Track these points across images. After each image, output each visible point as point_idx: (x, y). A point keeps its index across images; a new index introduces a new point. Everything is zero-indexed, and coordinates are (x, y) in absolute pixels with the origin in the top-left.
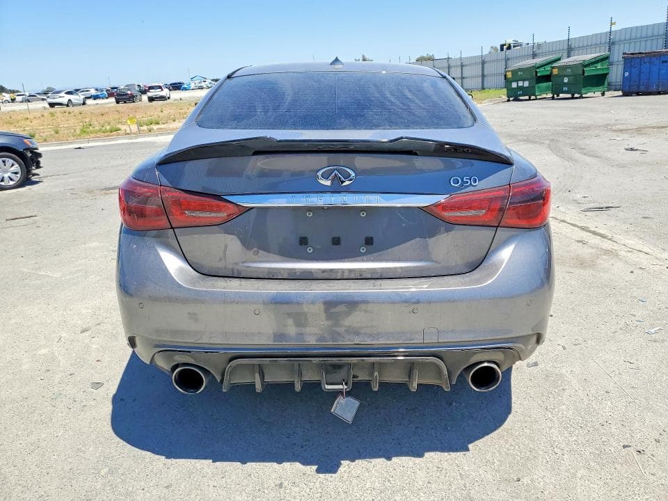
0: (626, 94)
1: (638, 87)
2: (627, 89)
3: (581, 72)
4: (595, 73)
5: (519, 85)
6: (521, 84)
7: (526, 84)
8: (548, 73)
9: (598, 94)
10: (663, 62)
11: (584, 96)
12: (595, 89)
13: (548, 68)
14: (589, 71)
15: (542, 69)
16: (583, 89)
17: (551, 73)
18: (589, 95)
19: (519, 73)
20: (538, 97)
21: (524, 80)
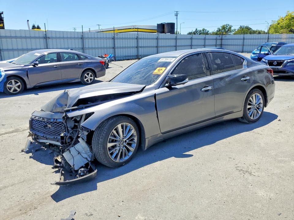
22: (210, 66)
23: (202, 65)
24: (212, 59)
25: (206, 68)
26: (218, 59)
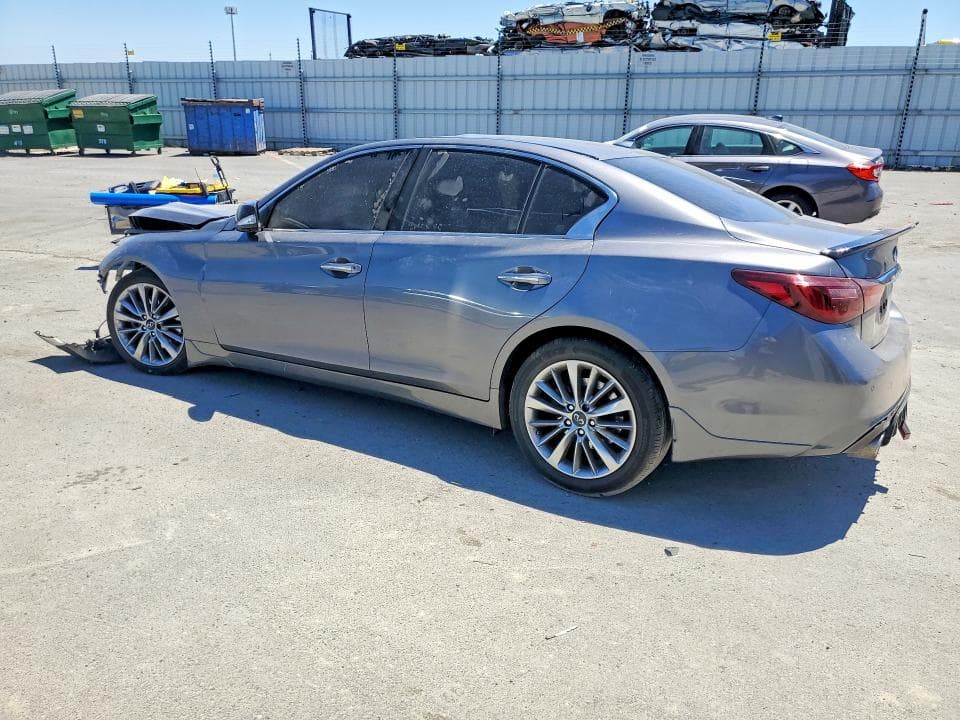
0: (194, 153)
1: (210, 144)
2: (196, 147)
3: (127, 119)
4: (144, 122)
5: (15, 130)
6: (16, 129)
7: (28, 130)
8: (66, 115)
9: (154, 151)
10: (235, 115)
11: (137, 152)
12: (148, 144)
13: (62, 107)
14: (139, 118)
15: (52, 108)
16: (135, 143)
17: (71, 115)
18: (143, 151)
19: (11, 112)
20: (56, 151)
21: (22, 123)
22: (401, 199)
23: (380, 192)
24: (432, 175)
25: (385, 203)
26: (459, 179)
